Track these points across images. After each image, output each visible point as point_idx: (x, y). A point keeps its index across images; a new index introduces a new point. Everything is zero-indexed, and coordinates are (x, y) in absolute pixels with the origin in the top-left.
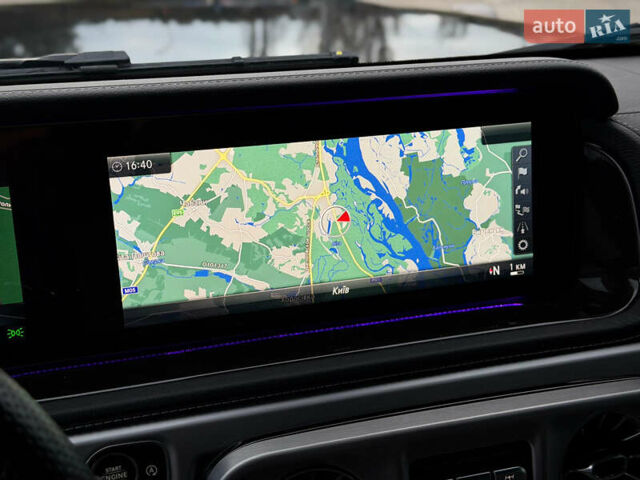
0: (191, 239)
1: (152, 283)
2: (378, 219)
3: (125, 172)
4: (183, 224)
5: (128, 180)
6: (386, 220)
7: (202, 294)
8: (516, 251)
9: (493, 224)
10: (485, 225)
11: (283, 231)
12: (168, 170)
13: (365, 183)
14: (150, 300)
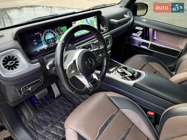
8: (97, 27)
10: (95, 25)
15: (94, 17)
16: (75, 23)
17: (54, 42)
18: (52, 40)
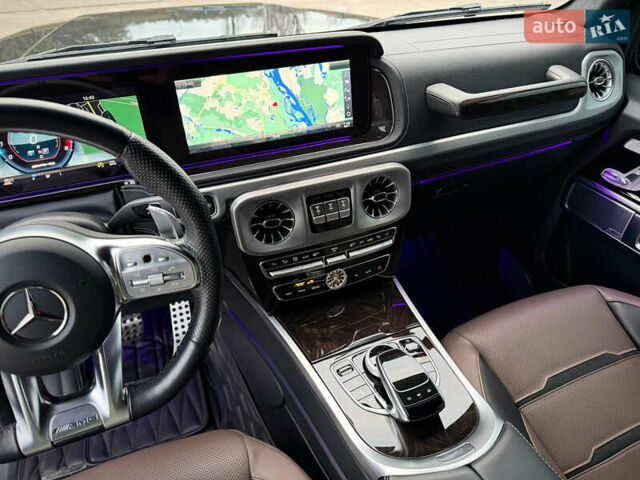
0: (213, 115)
1: (198, 135)
2: (289, 104)
3: (182, 87)
4: (208, 109)
5: (184, 91)
6: (292, 105)
7: (220, 139)
8: (346, 117)
9: (336, 106)
10: (333, 106)
11: (250, 111)
12: (200, 86)
13: (283, 89)
14: (198, 142)
15: (326, 65)
16: (198, 84)
17: (58, 160)
18: (46, 150)
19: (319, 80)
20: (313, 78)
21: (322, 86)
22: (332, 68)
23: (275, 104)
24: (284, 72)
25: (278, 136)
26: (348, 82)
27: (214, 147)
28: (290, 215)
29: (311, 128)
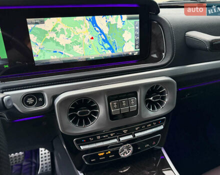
0: (51, 42)
1: (42, 54)
2: (101, 39)
3: (32, 23)
4: (49, 38)
5: (33, 26)
6: (103, 39)
7: (56, 57)
9: (130, 42)
11: (76, 41)
12: (44, 23)
13: (97, 29)
15: (125, 17)
19: (120, 25)
20: (117, 24)
21: (122, 29)
22: (129, 19)
23: (92, 38)
24: (99, 19)
25: (93, 58)
26: (138, 28)
27: (51, 62)
28: (97, 107)
29: (114, 54)
